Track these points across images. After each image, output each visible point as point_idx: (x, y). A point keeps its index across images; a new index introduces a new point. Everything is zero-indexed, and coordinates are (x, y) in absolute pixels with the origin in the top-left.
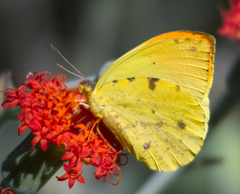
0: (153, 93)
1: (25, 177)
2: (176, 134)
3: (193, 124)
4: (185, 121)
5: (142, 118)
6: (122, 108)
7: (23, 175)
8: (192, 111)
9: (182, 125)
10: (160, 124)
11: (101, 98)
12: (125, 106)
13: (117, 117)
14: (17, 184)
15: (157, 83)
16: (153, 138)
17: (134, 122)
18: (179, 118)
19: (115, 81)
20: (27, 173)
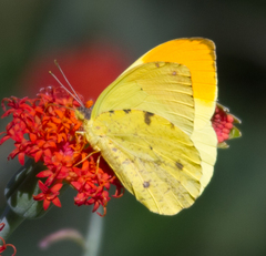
0: (149, 128)
1: (21, 195)
2: (175, 175)
3: (190, 166)
4: (183, 162)
5: (140, 154)
6: (120, 141)
7: (19, 193)
8: (187, 151)
9: (179, 166)
10: (158, 162)
11: (98, 128)
12: (123, 139)
13: (115, 150)
14: (14, 203)
15: (152, 118)
16: (152, 177)
17: (133, 158)
18: (177, 158)
19: (112, 112)
20: (23, 191)
